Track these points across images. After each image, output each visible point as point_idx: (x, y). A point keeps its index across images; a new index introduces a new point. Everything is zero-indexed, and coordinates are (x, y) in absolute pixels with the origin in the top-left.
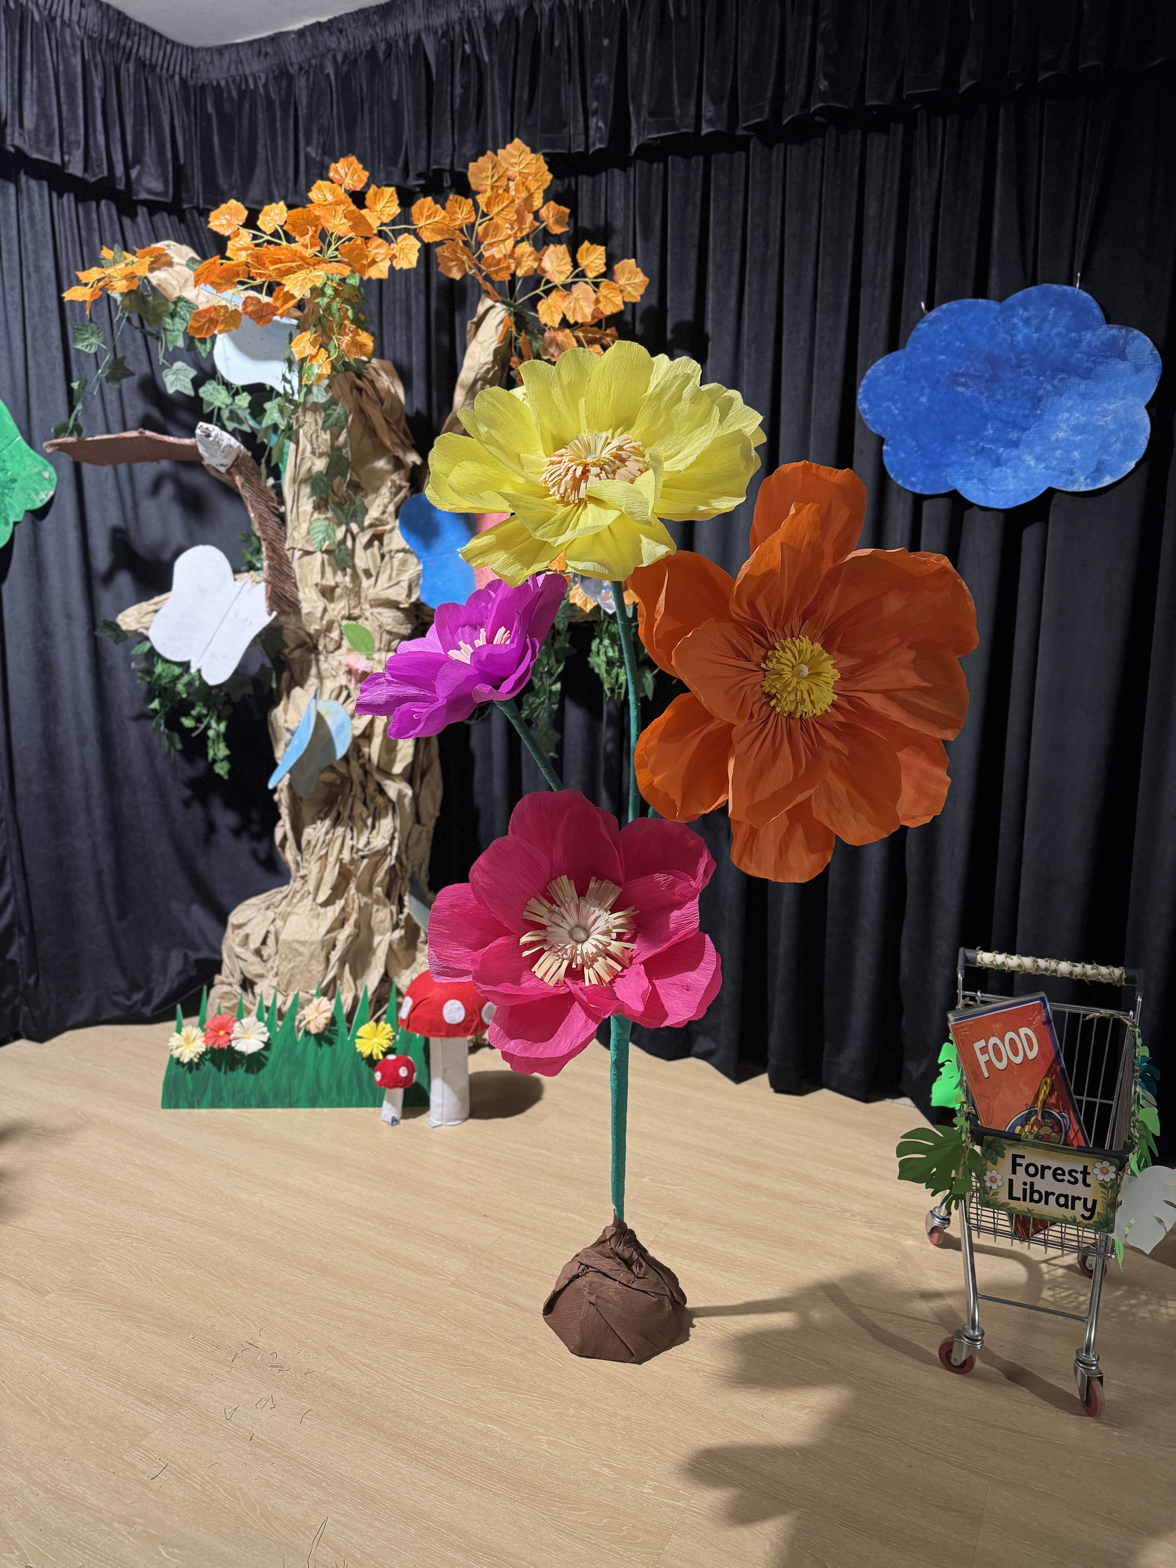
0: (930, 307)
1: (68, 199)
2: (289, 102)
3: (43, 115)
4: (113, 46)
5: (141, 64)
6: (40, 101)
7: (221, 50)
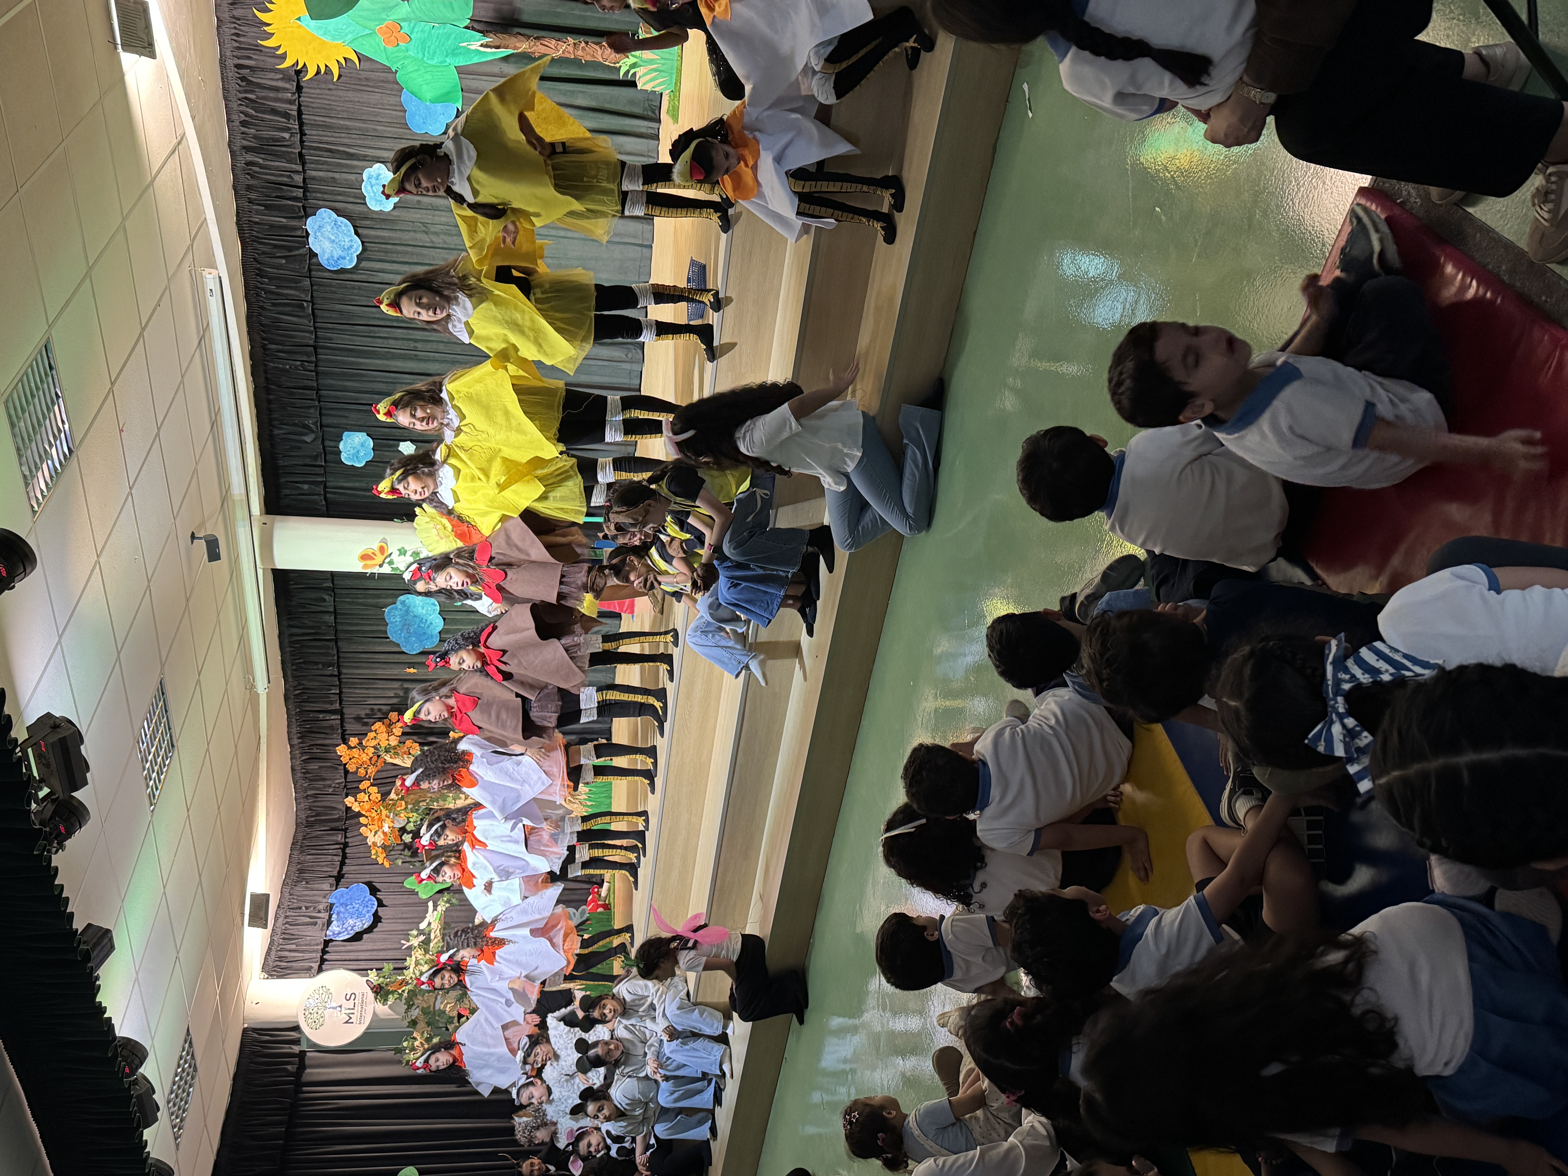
0: (388, 638)
1: (347, 861)
2: (315, 796)
3: (327, 866)
4: (301, 847)
5: (304, 839)
6: (323, 866)
7: (297, 816)
